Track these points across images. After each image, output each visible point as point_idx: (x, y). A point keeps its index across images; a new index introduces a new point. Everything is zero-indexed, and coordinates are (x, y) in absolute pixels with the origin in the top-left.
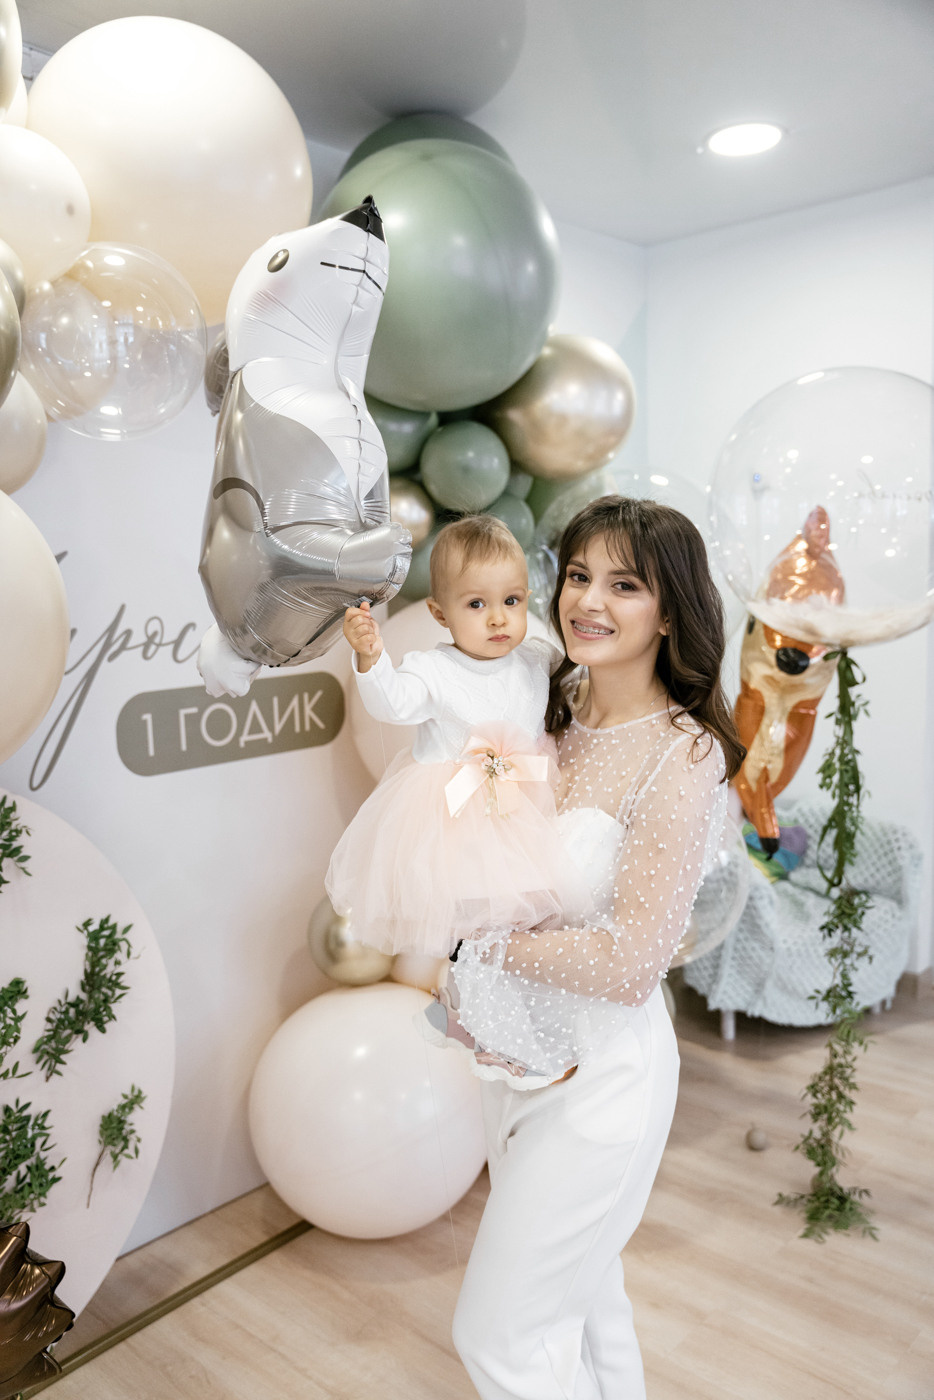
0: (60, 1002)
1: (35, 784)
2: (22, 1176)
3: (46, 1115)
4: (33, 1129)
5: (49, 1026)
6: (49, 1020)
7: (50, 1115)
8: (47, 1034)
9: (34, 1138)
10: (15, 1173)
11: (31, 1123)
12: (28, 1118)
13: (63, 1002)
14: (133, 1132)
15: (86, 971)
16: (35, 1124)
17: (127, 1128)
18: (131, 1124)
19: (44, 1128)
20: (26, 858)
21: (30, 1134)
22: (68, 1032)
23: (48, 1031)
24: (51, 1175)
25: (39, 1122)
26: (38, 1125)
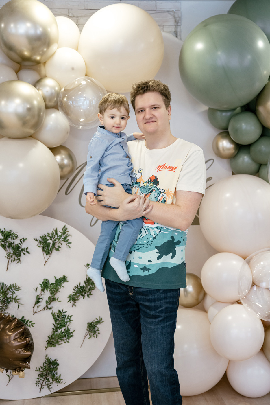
0: (77, 285)
1: (92, 224)
2: (63, 331)
3: (71, 316)
4: (67, 319)
5: (74, 291)
6: (74, 290)
7: (72, 317)
8: (73, 293)
9: (67, 322)
10: (61, 330)
11: (67, 317)
12: (66, 316)
13: (79, 286)
14: (98, 330)
15: (87, 278)
16: (68, 318)
17: (96, 329)
18: (98, 328)
19: (70, 320)
20: (70, 243)
21: (66, 320)
22: (79, 294)
23: (74, 293)
24: (71, 334)
25: (69, 318)
26: (69, 319)
